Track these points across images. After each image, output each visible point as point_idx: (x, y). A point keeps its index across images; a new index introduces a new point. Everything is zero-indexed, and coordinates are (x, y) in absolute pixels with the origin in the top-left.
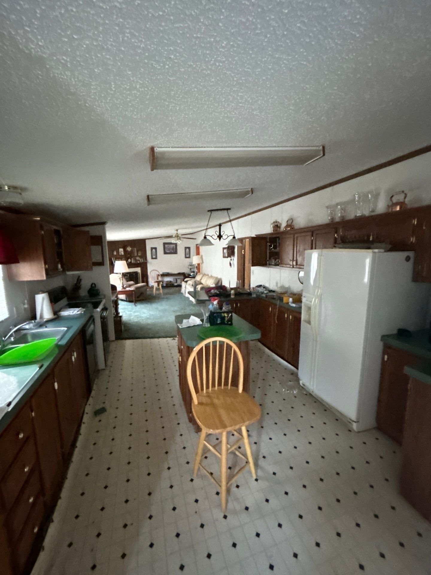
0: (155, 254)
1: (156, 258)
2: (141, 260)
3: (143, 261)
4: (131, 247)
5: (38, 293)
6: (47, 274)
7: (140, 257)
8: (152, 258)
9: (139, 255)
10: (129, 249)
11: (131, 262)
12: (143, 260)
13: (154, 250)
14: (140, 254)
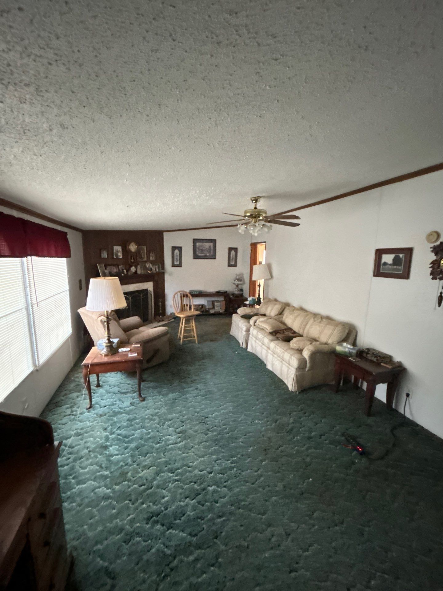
0: (178, 258)
1: (180, 266)
2: (154, 269)
4: (137, 245)
7: (152, 263)
9: (151, 258)
10: (133, 247)
11: (135, 273)
12: (158, 269)
13: (177, 252)
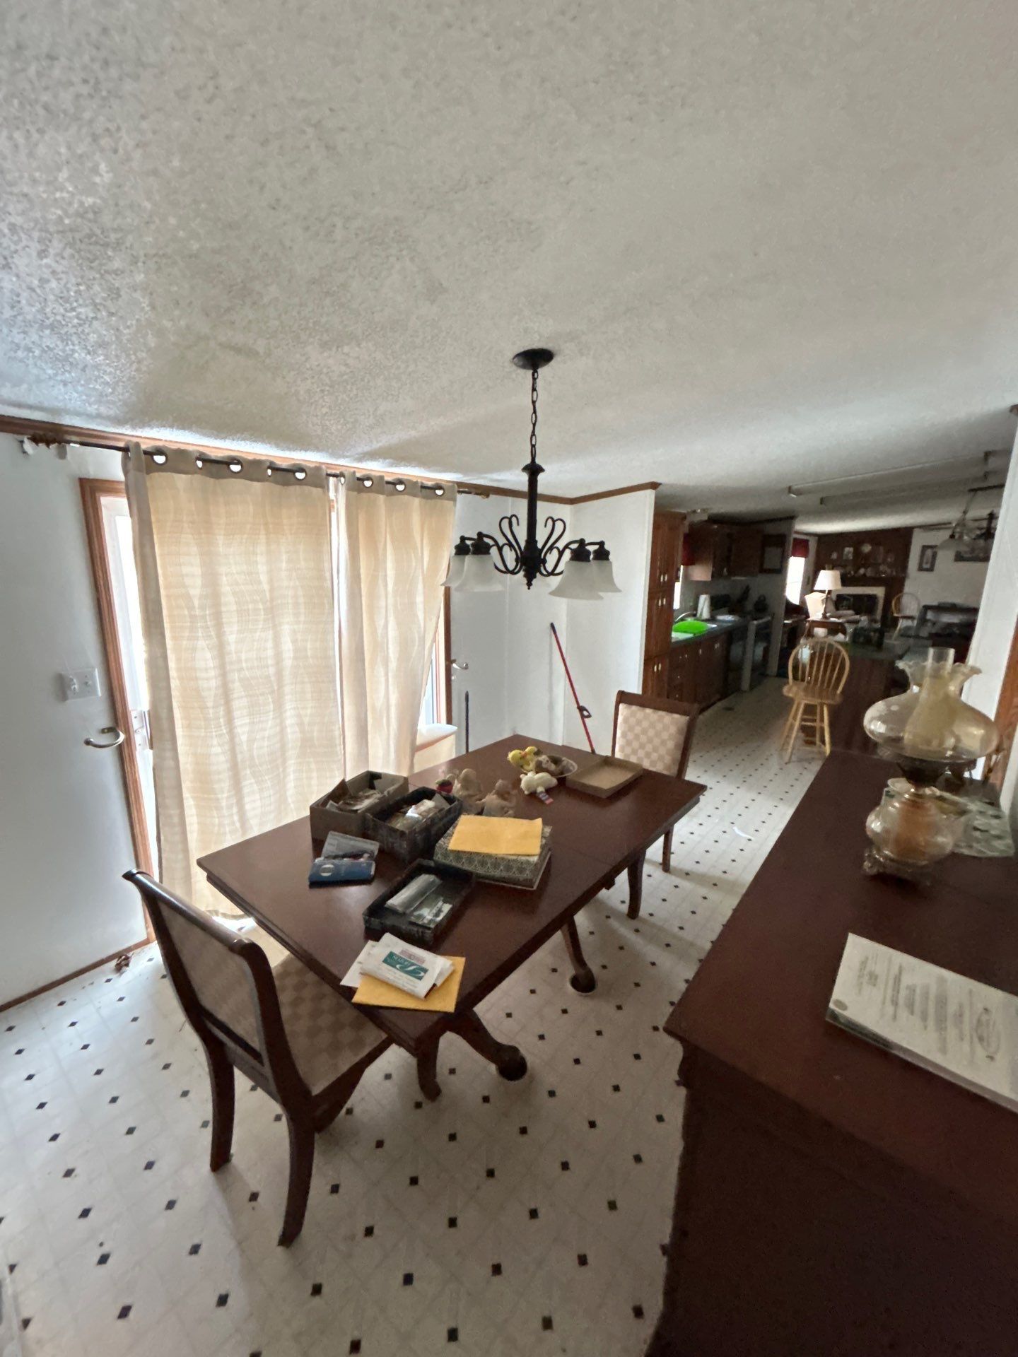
0: (930, 560)
1: (931, 569)
2: (890, 572)
3: (894, 573)
4: (872, 545)
5: (702, 594)
6: (713, 576)
7: (890, 566)
8: (921, 569)
9: (889, 560)
10: (867, 548)
11: (864, 575)
12: (896, 572)
13: (929, 552)
14: (891, 558)
